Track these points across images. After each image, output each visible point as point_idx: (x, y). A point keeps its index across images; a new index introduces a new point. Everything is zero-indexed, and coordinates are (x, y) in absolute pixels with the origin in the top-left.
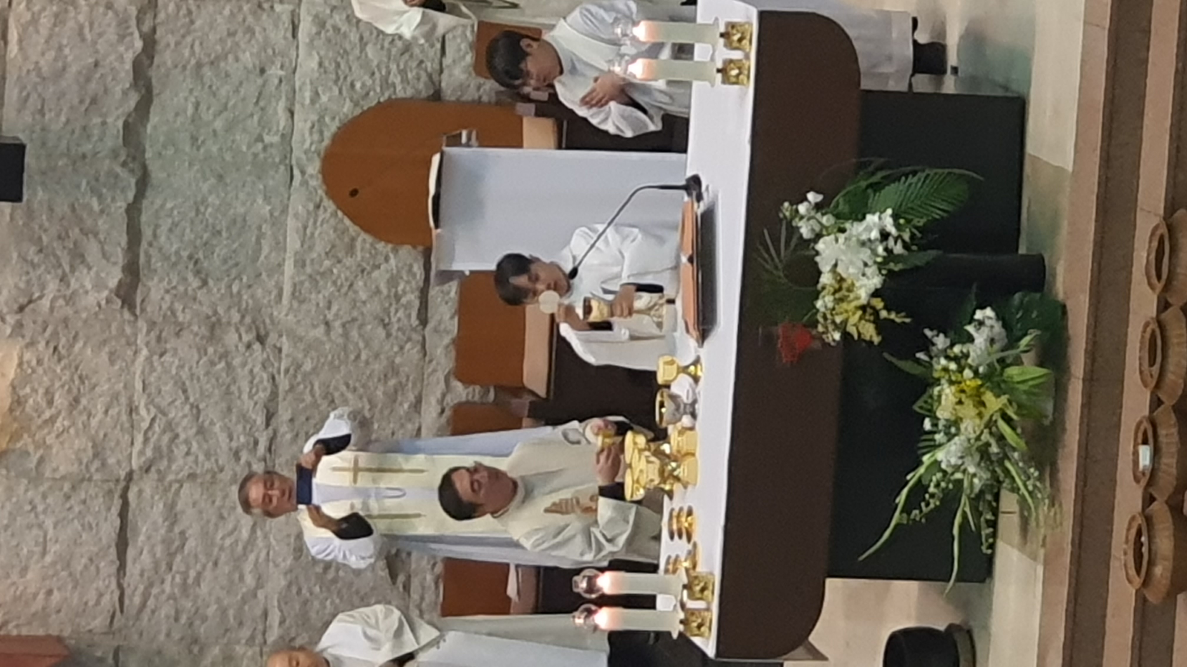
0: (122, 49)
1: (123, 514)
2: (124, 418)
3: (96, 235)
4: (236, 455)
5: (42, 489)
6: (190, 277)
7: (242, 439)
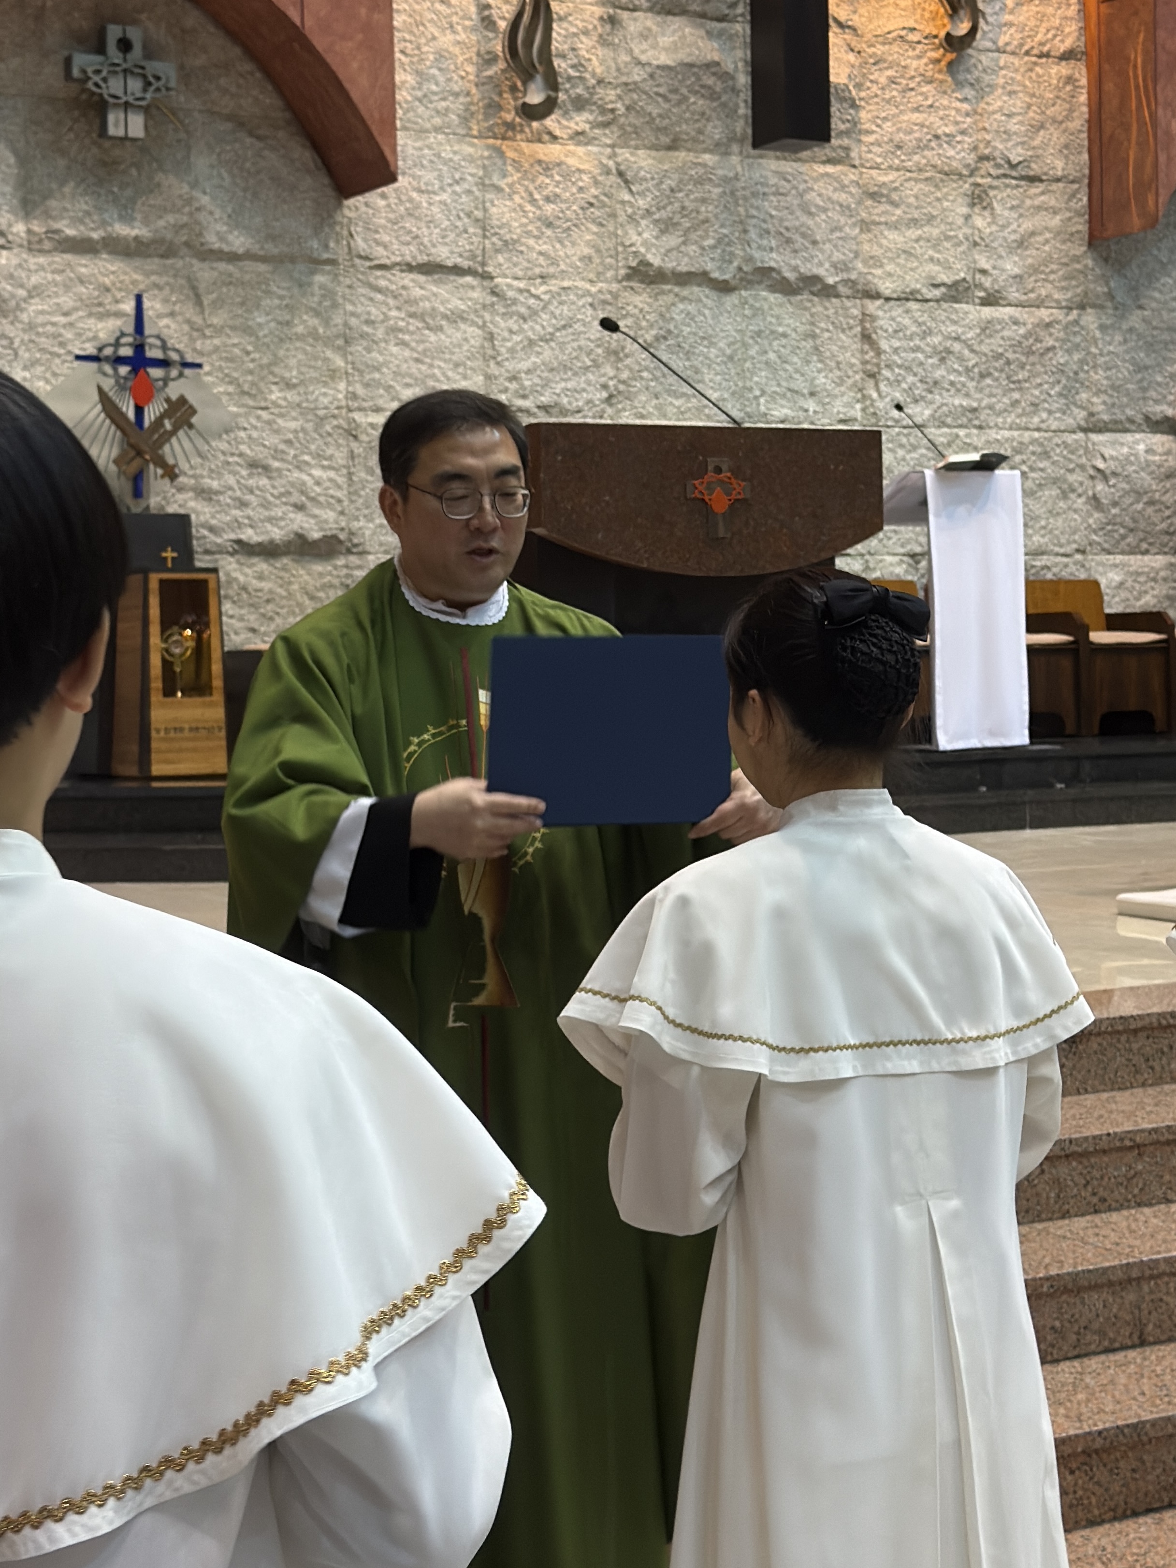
0: (827, 265)
1: (457, 270)
2: (537, 271)
3: (684, 243)
4: (513, 378)
5: (475, 189)
6: (654, 332)
7: (527, 383)
